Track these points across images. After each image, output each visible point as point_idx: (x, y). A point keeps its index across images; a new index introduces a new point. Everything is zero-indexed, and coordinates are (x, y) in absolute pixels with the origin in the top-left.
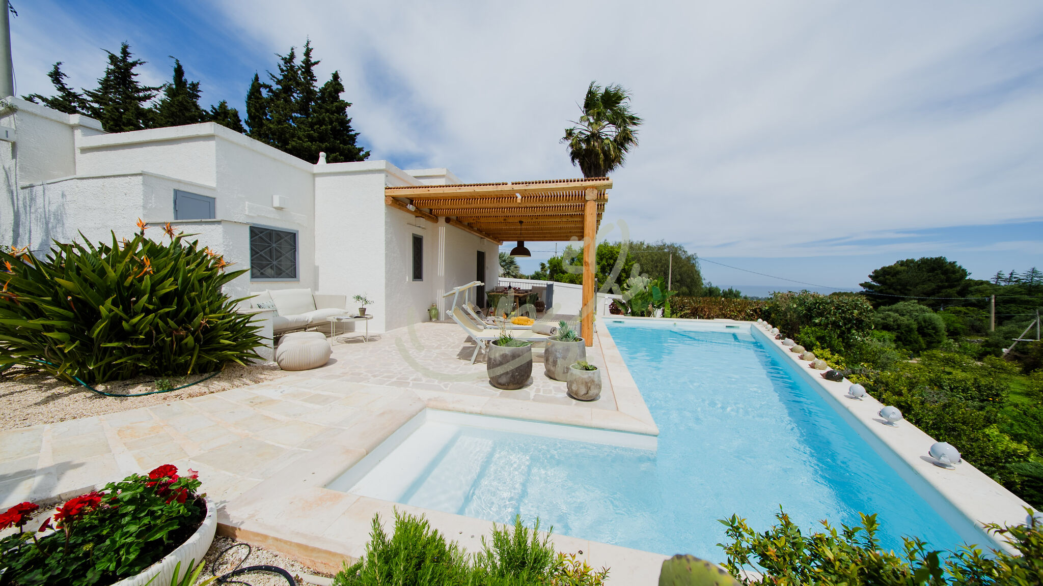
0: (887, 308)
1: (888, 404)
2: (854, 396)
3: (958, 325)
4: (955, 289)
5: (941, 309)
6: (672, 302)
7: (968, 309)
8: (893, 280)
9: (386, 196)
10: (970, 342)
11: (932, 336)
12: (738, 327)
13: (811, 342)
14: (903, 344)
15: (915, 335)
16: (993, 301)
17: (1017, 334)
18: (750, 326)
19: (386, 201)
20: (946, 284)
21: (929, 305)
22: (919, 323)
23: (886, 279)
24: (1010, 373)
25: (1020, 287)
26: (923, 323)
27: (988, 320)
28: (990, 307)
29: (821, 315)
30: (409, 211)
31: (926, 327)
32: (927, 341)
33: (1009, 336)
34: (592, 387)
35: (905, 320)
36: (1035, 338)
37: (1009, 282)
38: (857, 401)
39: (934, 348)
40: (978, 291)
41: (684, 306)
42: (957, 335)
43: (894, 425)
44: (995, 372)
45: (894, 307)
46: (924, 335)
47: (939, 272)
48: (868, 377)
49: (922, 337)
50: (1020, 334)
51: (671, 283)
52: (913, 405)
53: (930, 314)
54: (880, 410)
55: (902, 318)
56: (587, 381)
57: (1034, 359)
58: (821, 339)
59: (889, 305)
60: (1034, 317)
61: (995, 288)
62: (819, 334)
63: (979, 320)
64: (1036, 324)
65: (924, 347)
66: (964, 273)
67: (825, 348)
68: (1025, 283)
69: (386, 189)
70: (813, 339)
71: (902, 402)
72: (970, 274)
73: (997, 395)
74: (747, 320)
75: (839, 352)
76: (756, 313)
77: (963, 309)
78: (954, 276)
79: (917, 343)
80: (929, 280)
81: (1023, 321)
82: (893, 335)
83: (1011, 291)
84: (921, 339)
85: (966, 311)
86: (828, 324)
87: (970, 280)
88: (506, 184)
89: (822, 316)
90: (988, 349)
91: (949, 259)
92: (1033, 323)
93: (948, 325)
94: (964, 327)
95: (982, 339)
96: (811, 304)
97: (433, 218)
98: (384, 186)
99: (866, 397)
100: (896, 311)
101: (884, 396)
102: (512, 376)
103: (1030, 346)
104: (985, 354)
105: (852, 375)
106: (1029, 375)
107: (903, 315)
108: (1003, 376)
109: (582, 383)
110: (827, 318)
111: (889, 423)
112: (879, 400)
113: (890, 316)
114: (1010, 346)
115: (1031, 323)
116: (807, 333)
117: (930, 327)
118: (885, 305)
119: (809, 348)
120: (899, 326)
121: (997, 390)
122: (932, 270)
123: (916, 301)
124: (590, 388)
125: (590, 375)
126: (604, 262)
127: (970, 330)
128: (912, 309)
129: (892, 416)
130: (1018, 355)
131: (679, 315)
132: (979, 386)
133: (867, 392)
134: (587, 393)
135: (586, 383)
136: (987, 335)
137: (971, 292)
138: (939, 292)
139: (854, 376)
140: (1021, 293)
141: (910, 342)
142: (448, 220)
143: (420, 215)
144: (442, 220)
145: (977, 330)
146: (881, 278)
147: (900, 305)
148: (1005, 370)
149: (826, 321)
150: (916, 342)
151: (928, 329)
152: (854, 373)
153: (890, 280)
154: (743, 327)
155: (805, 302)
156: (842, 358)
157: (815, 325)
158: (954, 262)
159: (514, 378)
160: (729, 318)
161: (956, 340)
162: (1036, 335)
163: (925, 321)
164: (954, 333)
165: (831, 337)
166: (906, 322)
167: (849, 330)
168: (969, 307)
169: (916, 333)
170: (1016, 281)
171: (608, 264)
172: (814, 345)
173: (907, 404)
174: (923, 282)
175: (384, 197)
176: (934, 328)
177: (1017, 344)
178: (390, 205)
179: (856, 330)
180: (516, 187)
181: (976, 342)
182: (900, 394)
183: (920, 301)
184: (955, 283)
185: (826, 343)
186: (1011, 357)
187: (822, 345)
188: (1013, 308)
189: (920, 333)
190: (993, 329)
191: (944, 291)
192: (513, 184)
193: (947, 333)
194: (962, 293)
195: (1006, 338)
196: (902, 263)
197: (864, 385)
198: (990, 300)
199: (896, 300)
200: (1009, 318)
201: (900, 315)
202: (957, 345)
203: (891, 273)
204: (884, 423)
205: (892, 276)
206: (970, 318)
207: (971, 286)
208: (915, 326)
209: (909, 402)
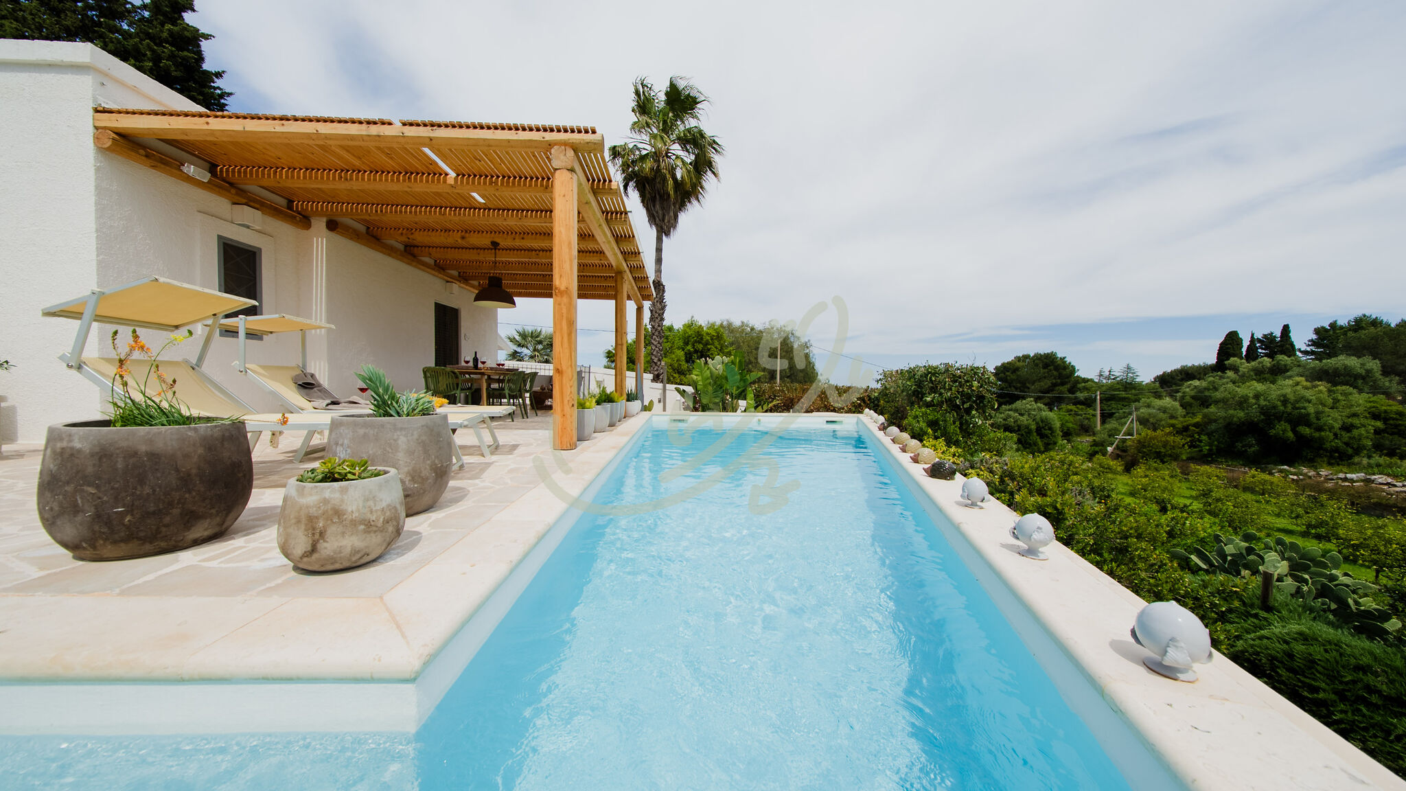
0: (1008, 407)
1: (1024, 511)
2: (971, 502)
3: (1070, 425)
4: (1066, 386)
5: (1055, 408)
6: (759, 392)
7: (1077, 408)
8: (1014, 377)
9: (96, 128)
10: (1081, 442)
11: (1048, 437)
12: (841, 422)
13: (921, 429)
14: (1024, 447)
15: (1035, 437)
16: (1098, 397)
17: (1117, 431)
18: (855, 420)
19: (97, 139)
20: (1059, 381)
21: (1045, 405)
22: (1037, 423)
23: (1007, 376)
24: (1115, 472)
25: (1118, 383)
26: (1041, 424)
27: (1095, 418)
28: (1096, 405)
29: (933, 390)
30: (189, 179)
31: (1043, 427)
32: (1045, 443)
33: (1112, 434)
34: (332, 530)
35: (1024, 420)
36: (1132, 435)
37: (1108, 379)
38: (975, 510)
39: (1051, 450)
40: (1086, 389)
41: (775, 396)
42: (1069, 435)
43: (1041, 556)
44: (1103, 472)
45: (1014, 406)
46: (1042, 436)
47: (1052, 367)
48: (991, 471)
49: (1040, 438)
50: (1121, 431)
51: (780, 379)
52: (1066, 509)
53: (1046, 413)
54: (1013, 525)
55: (1021, 418)
56: (313, 512)
57: (1132, 456)
58: (933, 424)
59: (1010, 404)
60: (1130, 414)
61: (1099, 385)
62: (930, 417)
63: (1087, 419)
64: (1133, 419)
65: (1042, 449)
66: (1073, 370)
67: (939, 438)
68: (1122, 380)
69: (97, 111)
70: (923, 425)
71: (1047, 506)
72: (1078, 370)
73: (1109, 496)
74: (854, 413)
75: (957, 443)
76: (864, 402)
77: (1073, 407)
78: (1065, 373)
79: (1036, 446)
80: (1045, 377)
81: (1121, 419)
82: (1015, 437)
83: (1111, 388)
84: (1039, 440)
85: (1076, 410)
86: (942, 402)
87: (1078, 376)
88: (390, 124)
89: (935, 393)
90: (1097, 449)
91: (1060, 355)
92: (1131, 419)
93: (1062, 425)
94: (1075, 426)
95: (1090, 439)
96: (921, 376)
97: (295, 217)
98: (91, 105)
99: (989, 500)
100: (1016, 410)
101: (1018, 498)
102: (98, 516)
103: (1129, 443)
104: (1095, 453)
105: (970, 471)
106: (1130, 473)
107: (1022, 415)
108: (1110, 475)
109: (299, 521)
110: (941, 394)
111: (1030, 552)
112: (1009, 506)
113: (1009, 416)
114: (1113, 444)
115: (1128, 420)
116: (916, 417)
117: (1047, 428)
118: (1006, 405)
119: (918, 436)
120: (1019, 426)
121: (1108, 490)
122: (1046, 366)
123: (1032, 399)
124: (322, 534)
125: (327, 494)
126: (689, 347)
127: (1080, 430)
128: (1030, 407)
129: (1036, 536)
130: (1120, 453)
131: (765, 407)
132: (1093, 488)
133: (992, 494)
134: (314, 549)
135: (311, 520)
136: (1094, 434)
137: (1080, 389)
138: (1052, 390)
139: (973, 471)
140: (1118, 390)
141: (1030, 444)
142: (332, 226)
143: (244, 201)
144: (319, 224)
145: (1086, 429)
146: (1002, 375)
147: (1019, 404)
148: (1110, 469)
149: (939, 399)
150: (1035, 444)
151: (1045, 430)
152: (972, 468)
153: (1010, 376)
154: (848, 423)
155: (914, 375)
156: (960, 450)
157: (928, 405)
158: (1064, 358)
159: (108, 523)
160: (832, 411)
161: (1069, 441)
162: (1133, 433)
163: (1042, 421)
164: (1067, 434)
165: (945, 421)
166: (1026, 422)
167: (968, 411)
168: (1078, 406)
169: (1035, 434)
170: (1113, 379)
171: (695, 350)
172: (926, 433)
173: (1056, 508)
174: (1040, 380)
175: (91, 130)
176: (1050, 429)
177: (1119, 442)
178: (108, 149)
179: (976, 410)
180: (411, 132)
181: (1085, 441)
182: (1043, 493)
183: (1037, 400)
184: (1066, 380)
185: (940, 429)
186: (1116, 456)
187: (934, 433)
188: (1114, 406)
189: (1038, 434)
190: (1099, 427)
191: (1057, 388)
192: (404, 124)
193: (1061, 434)
194: (1072, 391)
195: (1110, 436)
196: (1018, 359)
197: (988, 484)
198: (1096, 396)
199: (1017, 398)
200: (1111, 415)
201: (1020, 414)
202: (1069, 446)
203: (1010, 369)
204: (1022, 553)
205: (1012, 373)
206: (1080, 417)
207: (1079, 383)
208: (1033, 427)
209: (1058, 505)
